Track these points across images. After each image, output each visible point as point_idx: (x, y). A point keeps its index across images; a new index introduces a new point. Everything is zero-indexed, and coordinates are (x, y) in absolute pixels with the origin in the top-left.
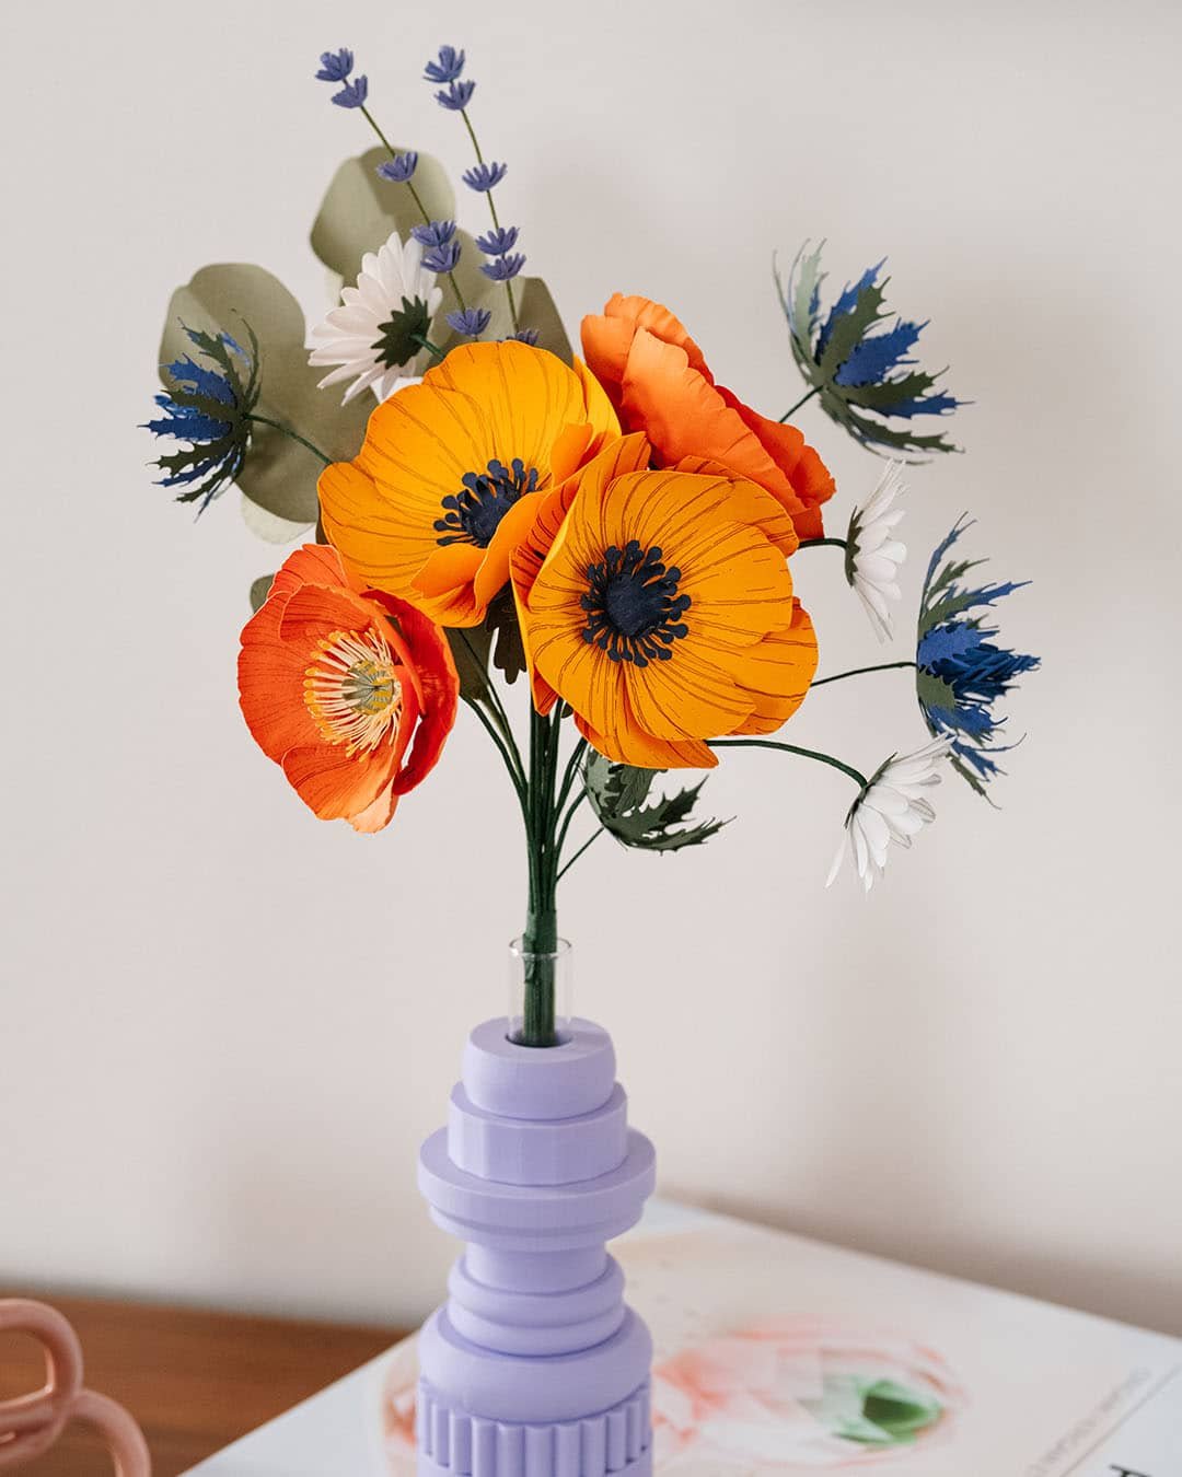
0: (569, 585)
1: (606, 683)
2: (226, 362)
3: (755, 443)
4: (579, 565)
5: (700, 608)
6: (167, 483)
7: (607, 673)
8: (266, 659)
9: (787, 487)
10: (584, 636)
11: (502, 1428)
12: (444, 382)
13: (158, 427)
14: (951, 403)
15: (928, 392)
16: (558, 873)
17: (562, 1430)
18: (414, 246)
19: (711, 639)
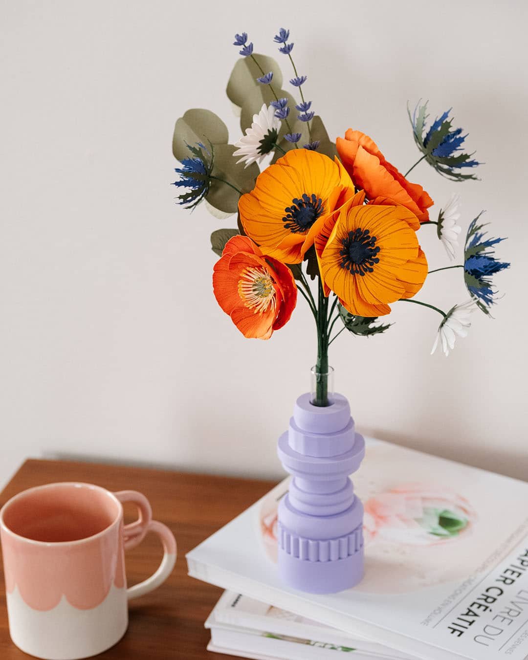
0: (337, 247)
1: (349, 282)
2: (202, 157)
3: (405, 192)
4: (339, 238)
5: (383, 251)
6: (181, 203)
7: (350, 279)
8: (223, 275)
9: (416, 207)
10: (341, 266)
11: (311, 542)
12: (284, 162)
13: (178, 184)
14: (477, 164)
15: (467, 161)
16: (329, 343)
17: (332, 542)
18: (271, 108)
19: (387, 262)
